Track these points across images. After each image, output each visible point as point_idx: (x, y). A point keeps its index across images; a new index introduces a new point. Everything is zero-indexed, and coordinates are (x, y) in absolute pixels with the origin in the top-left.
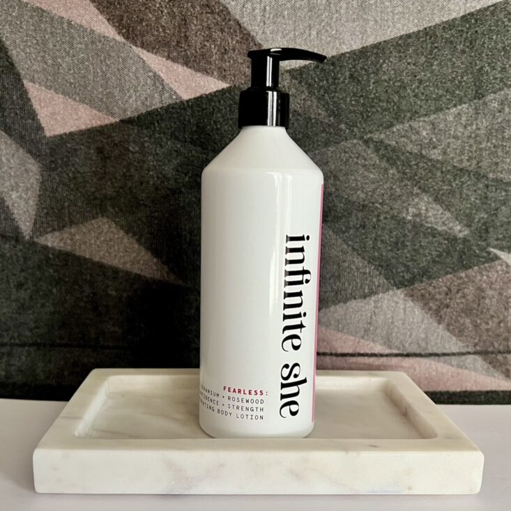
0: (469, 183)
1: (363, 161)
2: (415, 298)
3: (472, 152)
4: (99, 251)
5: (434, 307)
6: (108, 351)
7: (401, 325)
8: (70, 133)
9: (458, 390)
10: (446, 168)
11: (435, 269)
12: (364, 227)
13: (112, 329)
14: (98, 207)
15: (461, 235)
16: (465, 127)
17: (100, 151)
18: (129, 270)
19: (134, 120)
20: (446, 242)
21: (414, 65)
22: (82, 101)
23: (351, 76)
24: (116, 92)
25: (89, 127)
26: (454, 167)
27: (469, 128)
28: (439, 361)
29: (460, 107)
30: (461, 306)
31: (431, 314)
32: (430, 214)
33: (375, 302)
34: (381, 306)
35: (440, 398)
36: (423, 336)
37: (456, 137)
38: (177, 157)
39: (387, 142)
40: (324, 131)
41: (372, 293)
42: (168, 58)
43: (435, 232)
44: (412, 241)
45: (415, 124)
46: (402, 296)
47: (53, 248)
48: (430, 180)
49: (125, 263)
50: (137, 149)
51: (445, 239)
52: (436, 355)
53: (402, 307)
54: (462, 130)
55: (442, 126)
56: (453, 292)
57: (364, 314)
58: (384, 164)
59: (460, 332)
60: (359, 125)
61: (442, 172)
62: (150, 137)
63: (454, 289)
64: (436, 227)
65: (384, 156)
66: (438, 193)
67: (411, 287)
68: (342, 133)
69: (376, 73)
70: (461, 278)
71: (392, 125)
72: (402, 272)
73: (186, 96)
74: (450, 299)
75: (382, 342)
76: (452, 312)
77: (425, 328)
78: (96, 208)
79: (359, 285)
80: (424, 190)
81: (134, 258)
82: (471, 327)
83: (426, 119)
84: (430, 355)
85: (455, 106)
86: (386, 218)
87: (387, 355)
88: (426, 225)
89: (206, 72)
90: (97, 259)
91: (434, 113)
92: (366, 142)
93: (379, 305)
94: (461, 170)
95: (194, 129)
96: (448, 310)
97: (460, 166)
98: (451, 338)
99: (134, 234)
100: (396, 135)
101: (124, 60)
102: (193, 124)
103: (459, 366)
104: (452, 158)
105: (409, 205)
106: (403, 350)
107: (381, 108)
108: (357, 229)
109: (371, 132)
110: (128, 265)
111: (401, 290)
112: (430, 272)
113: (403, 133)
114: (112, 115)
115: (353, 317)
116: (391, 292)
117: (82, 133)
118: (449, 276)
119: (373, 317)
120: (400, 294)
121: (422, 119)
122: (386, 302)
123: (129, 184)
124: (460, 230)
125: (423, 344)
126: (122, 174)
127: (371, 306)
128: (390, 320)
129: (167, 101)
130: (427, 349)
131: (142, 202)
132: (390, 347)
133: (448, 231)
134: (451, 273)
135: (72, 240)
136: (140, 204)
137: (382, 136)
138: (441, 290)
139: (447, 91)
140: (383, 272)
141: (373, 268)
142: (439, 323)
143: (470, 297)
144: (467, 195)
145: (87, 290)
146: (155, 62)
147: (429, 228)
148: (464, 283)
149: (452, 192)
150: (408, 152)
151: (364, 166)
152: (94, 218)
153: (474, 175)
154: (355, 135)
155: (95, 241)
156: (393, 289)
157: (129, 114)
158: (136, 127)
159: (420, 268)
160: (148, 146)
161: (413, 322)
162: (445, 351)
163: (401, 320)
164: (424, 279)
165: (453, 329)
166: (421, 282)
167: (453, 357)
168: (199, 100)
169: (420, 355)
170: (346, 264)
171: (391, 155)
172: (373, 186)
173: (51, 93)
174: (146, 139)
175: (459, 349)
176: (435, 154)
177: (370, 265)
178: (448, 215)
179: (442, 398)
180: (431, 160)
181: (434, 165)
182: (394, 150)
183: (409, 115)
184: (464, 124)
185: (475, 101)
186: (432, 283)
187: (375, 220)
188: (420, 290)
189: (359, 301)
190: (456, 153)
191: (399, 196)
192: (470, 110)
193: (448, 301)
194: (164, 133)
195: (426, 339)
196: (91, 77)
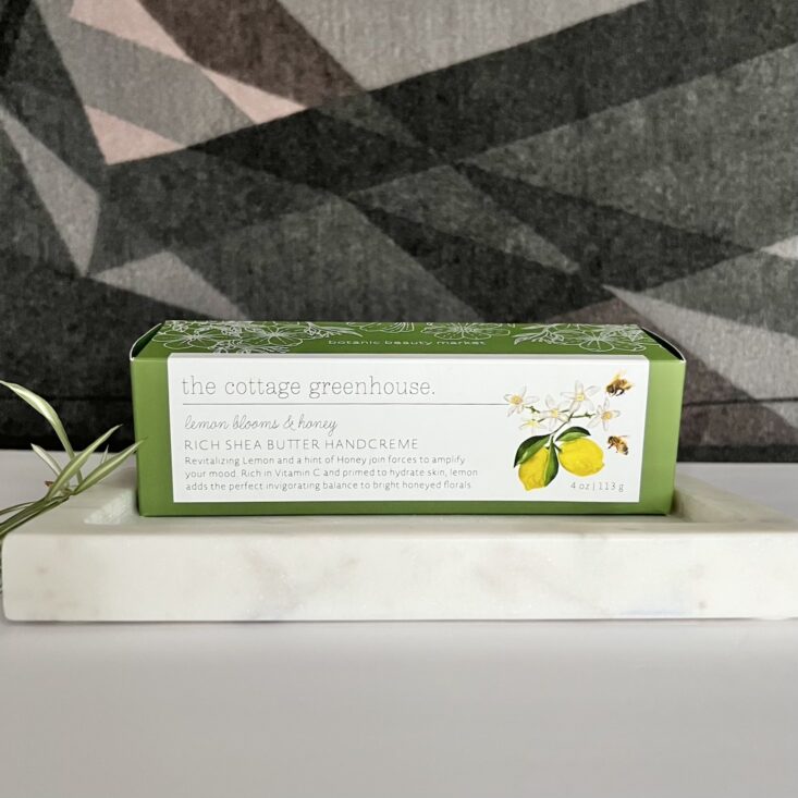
0: (574, 211)
3: (576, 177)
4: (162, 289)
8: (133, 161)
10: (547, 195)
11: (541, 310)
15: (570, 271)
20: (553, 279)
22: (147, 127)
26: (557, 194)
27: (573, 151)
29: (561, 129)
32: (532, 247)
38: (249, 185)
43: (540, 267)
44: (514, 278)
45: (511, 147)
47: (110, 286)
51: (551, 276)
54: (565, 153)
55: (541, 149)
61: (543, 200)
62: (220, 164)
65: (477, 182)
66: (539, 223)
68: (430, 158)
69: (466, 93)
71: (484, 149)
73: (258, 120)
78: (159, 241)
81: (201, 297)
83: (524, 142)
85: (555, 127)
88: (528, 259)
89: (281, 93)
90: (158, 299)
91: (532, 135)
92: (458, 168)
94: (565, 197)
95: (268, 155)
97: (564, 193)
99: (201, 270)
104: (555, 185)
105: (506, 236)
107: (472, 130)
109: (462, 157)
112: (536, 313)
113: (498, 158)
117: (146, 161)
121: (519, 141)
123: (196, 215)
124: (567, 265)
133: (555, 266)
135: (132, 277)
137: (475, 161)
139: (545, 111)
147: (532, 263)
149: (555, 222)
150: (504, 178)
153: (579, 202)
154: (445, 160)
155: (158, 278)
158: (204, 154)
160: (218, 175)
168: (273, 124)
170: (441, 305)
171: (486, 183)
174: (216, 166)
176: (536, 180)
177: (468, 306)
178: (552, 247)
180: (530, 186)
181: (535, 192)
182: (488, 176)
183: (503, 137)
184: (566, 146)
185: (578, 121)
190: (558, 179)
191: (496, 227)
192: (573, 131)
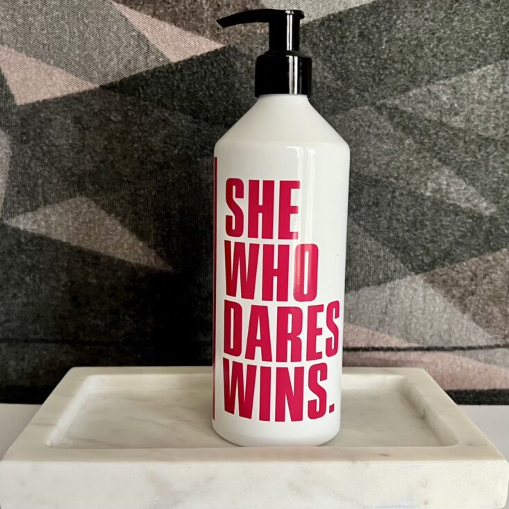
0: (496, 153)
1: (376, 130)
2: (437, 285)
3: (498, 119)
4: (77, 234)
5: (458, 295)
6: (88, 347)
7: (420, 315)
8: (44, 101)
9: (486, 388)
10: (470, 137)
11: (458, 251)
12: (377, 204)
13: (93, 322)
14: (76, 185)
15: (487, 213)
16: (491, 90)
17: (77, 120)
18: (111, 255)
19: (116, 86)
20: (470, 221)
21: (432, 21)
22: (57, 65)
23: (361, 34)
24: (95, 54)
25: (65, 94)
26: (479, 136)
27: (495, 92)
28: (464, 356)
29: (485, 69)
30: (488, 293)
31: (454, 302)
32: (452, 190)
33: (391, 289)
34: (398, 293)
35: (465, 398)
36: (445, 327)
37: (480, 102)
38: (164, 127)
39: (402, 108)
40: (331, 96)
41: (388, 279)
42: (154, 15)
43: (459, 209)
44: (433, 220)
45: (434, 88)
46: (422, 282)
47: (25, 231)
48: (452, 151)
49: (107, 248)
50: (120, 118)
51: (469, 218)
52: (462, 349)
53: (421, 294)
54: (487, 94)
55: (464, 90)
56: (479, 278)
57: (378, 302)
58: (399, 134)
59: (487, 322)
60: (370, 89)
61: (465, 142)
62: (134, 105)
63: (480, 273)
64: (458, 204)
65: (399, 123)
66: (461, 166)
67: (432, 272)
68: (351, 99)
69: (389, 31)
70: (488, 261)
71: (408, 89)
72: (421, 255)
73: (174, 59)
74: (476, 285)
75: (399, 334)
76: (479, 300)
77: (447, 319)
78: (74, 185)
79: (373, 270)
80: (445, 162)
81: (117, 241)
82: (499, 316)
83: (447, 82)
84: (455, 349)
85: (479, 67)
86: (401, 194)
87: (405, 350)
88: (447, 201)
89: (197, 31)
90: (75, 244)
91: (456, 75)
92: (379, 109)
93: (395, 293)
94: (487, 139)
95: (184, 95)
96: (474, 298)
97: (486, 135)
98: (478, 329)
99: (117, 215)
100: (412, 101)
101: (105, 19)
102: (183, 90)
103: (486, 361)
104: (477, 126)
105: (428, 179)
106: (423, 344)
107: (395, 69)
108: (369, 207)
109: (384, 97)
110: (110, 250)
111: (420, 275)
112: (453, 255)
113: (421, 98)
114: (91, 80)
115: (366, 306)
116: (409, 278)
117: (57, 101)
118: (474, 259)
119: (389, 306)
120: (419, 280)
121: (442, 82)
122: (403, 289)
123: (111, 158)
124: (485, 207)
125: (446, 337)
126: (102, 146)
127: (386, 294)
128: (408, 310)
129: (153, 64)
130: (450, 341)
131: (125, 179)
132: (408, 340)
133: (473, 208)
134: (476, 256)
136: (123, 180)
137: (397, 102)
138: (465, 275)
139: (470, 50)
140: (399, 255)
141: (388, 250)
142: (464, 313)
143: (499, 283)
144: (494, 168)
145: (64, 278)
146: (139, 20)
147: (451, 205)
148: (492, 267)
149: (476, 164)
150: (426, 119)
151: (377, 135)
152: (71, 197)
153: (501, 145)
154: (366, 101)
155: (73, 223)
156: (410, 275)
157: (110, 79)
158: (118, 94)
159: (442, 251)
160: (132, 115)
161: (434, 311)
162: (471, 344)
163: (420, 309)
164: (446, 263)
165: (480, 319)
166: (443, 266)
167: (480, 352)
168: (189, 63)
169: (442, 349)
170: (358, 247)
171: (406, 124)
172: (387, 159)
173: (22, 56)
174: (130, 107)
175: (486, 341)
176: (457, 122)
177: (385, 247)
178: (472, 190)
179: (467, 397)
180: (452, 129)
181: (456, 134)
182: (410, 118)
183: (426, 77)
184: (489, 87)
185: (503, 61)
186: (455, 267)
187: (389, 196)
188: (441, 276)
189: (373, 287)
190: (480, 121)
191: (417, 169)
192: (496, 72)
193: (474, 287)
194: (150, 101)
195: (449, 331)
196: (67, 38)
